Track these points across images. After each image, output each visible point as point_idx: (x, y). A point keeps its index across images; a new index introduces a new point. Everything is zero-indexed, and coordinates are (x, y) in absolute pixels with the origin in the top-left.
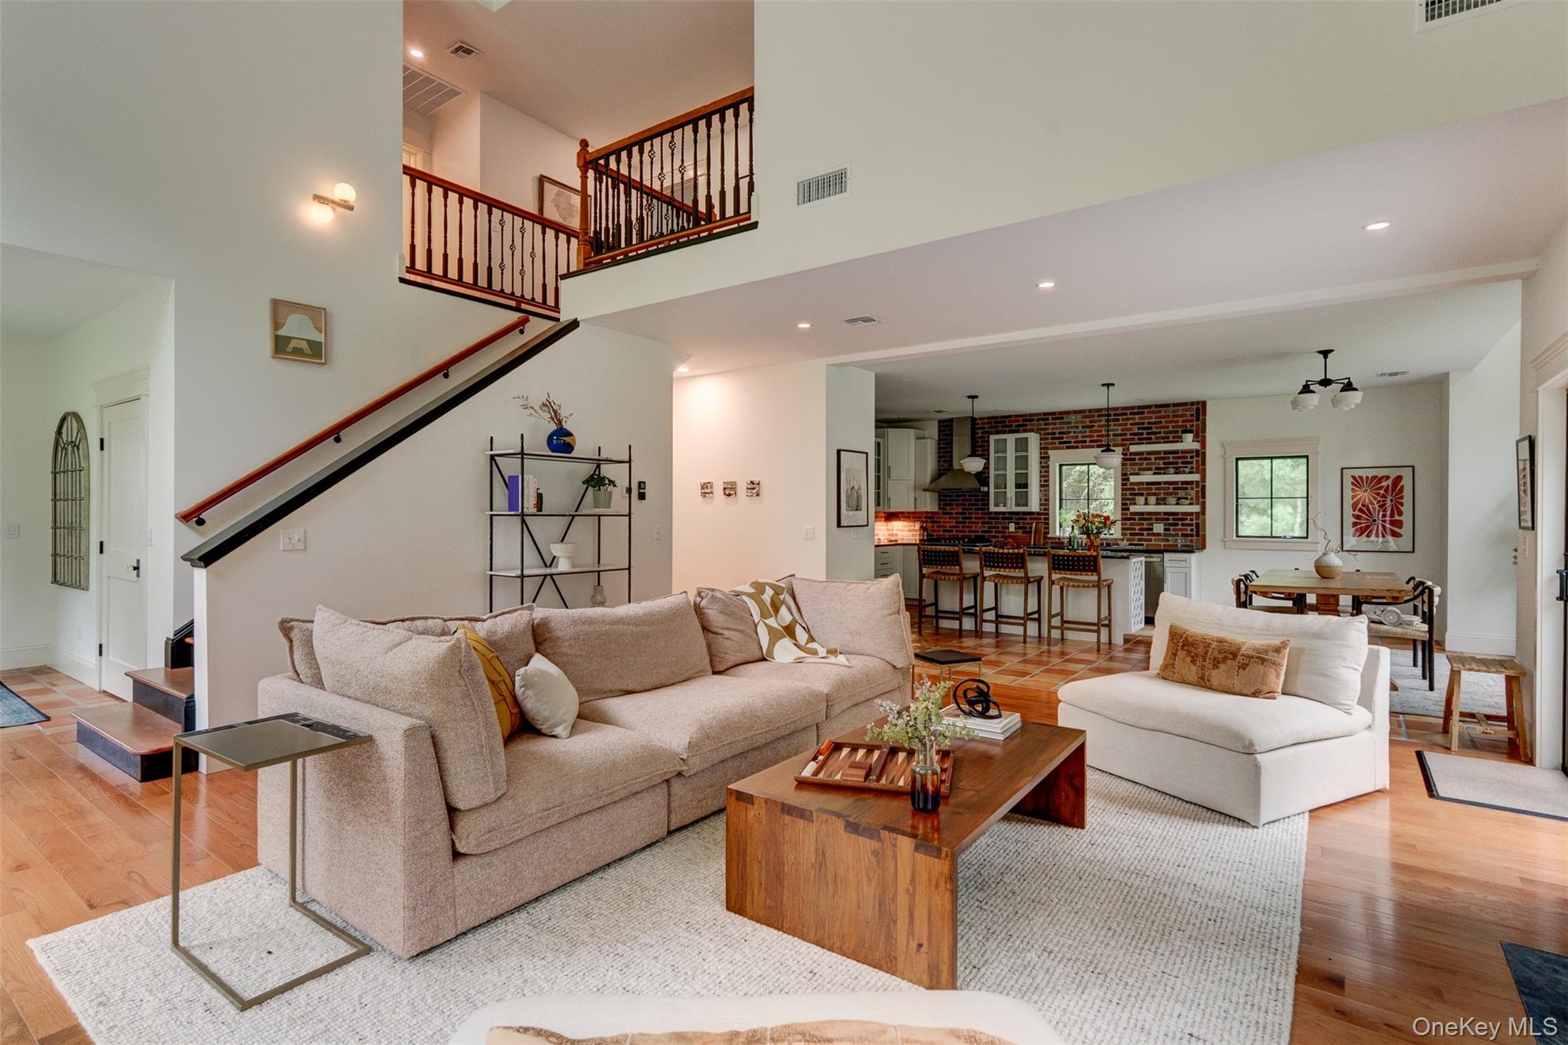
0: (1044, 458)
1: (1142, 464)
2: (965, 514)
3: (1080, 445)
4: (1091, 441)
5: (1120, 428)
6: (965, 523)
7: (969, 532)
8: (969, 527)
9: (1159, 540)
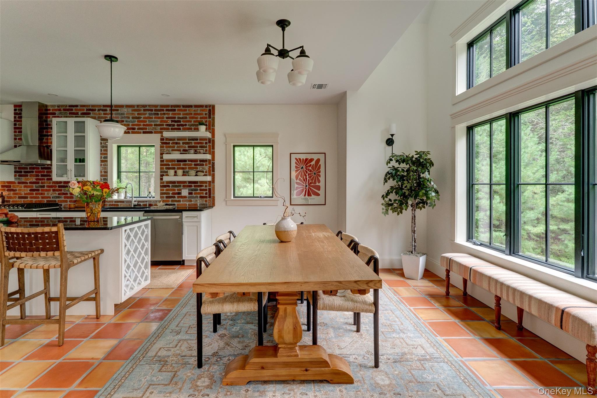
1: (174, 147)
2: (38, 183)
4: (138, 129)
5: (159, 120)
6: (38, 190)
7: (42, 198)
8: (42, 194)
9: (185, 201)
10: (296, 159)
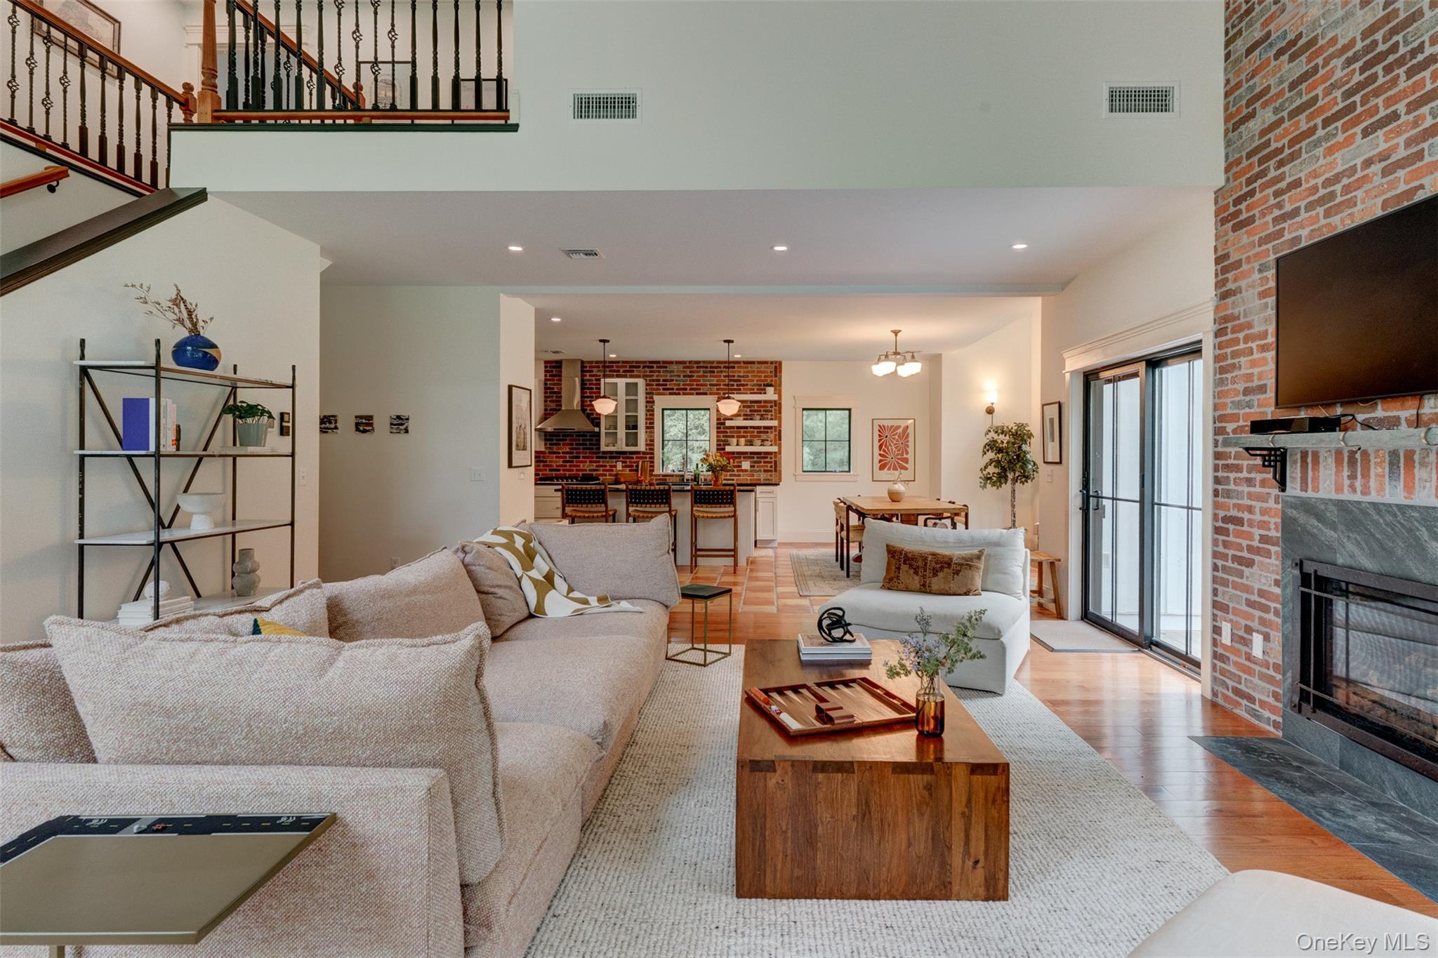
0: (650, 402)
2: (572, 453)
3: (681, 392)
4: (691, 389)
5: (715, 379)
7: (577, 470)
8: (576, 466)
9: (747, 475)
10: (880, 426)
